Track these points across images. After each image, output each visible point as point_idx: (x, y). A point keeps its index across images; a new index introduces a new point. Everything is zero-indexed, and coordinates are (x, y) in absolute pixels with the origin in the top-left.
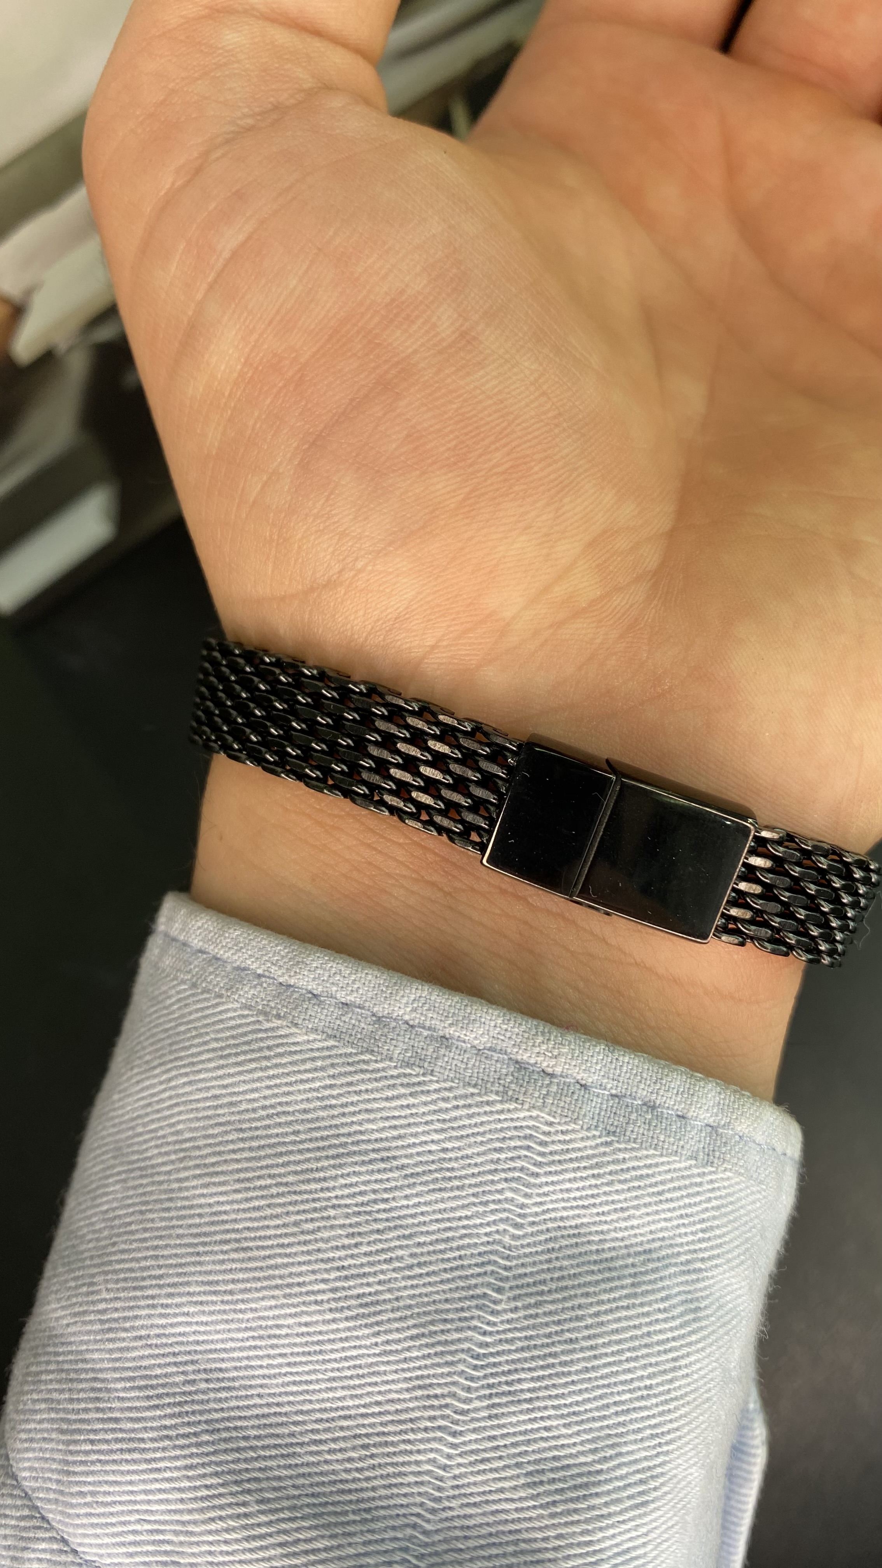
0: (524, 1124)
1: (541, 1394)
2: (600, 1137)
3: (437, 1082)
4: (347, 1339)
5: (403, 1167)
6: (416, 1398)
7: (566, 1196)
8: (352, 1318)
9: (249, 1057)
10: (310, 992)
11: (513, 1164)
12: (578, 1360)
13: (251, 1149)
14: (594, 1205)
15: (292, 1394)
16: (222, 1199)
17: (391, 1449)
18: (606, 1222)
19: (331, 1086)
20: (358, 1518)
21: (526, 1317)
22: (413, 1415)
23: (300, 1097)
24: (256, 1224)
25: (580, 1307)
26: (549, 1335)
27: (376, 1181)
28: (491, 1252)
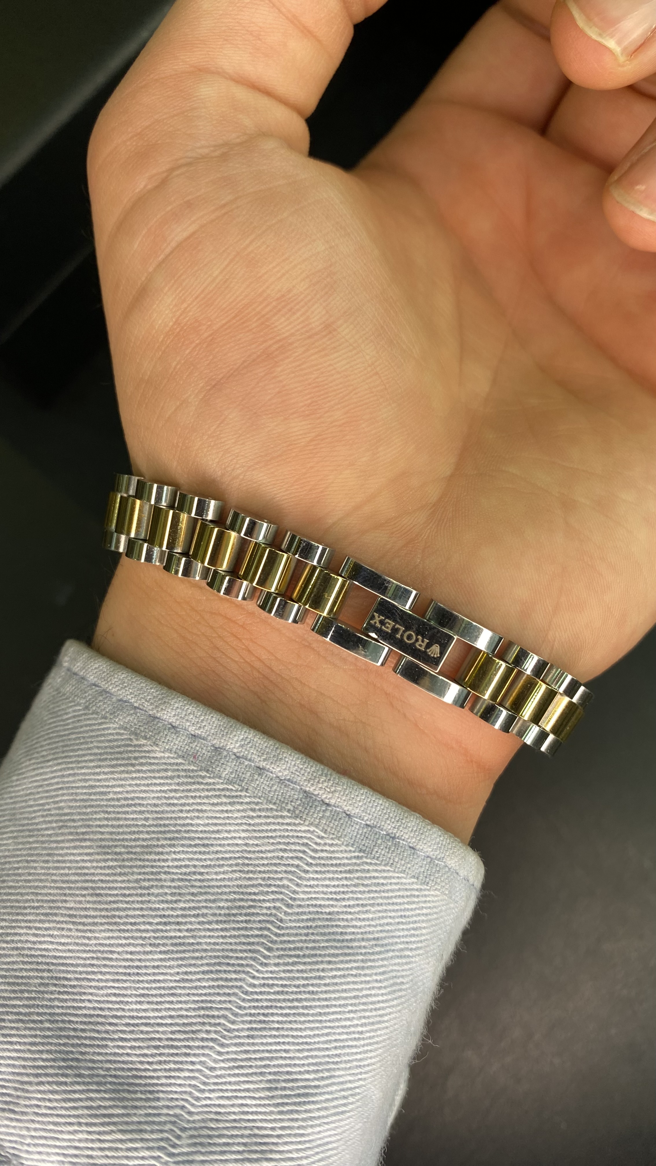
0: (304, 835)
1: (285, 1026)
2: (354, 852)
3: (249, 797)
4: (158, 967)
5: (217, 852)
6: (199, 1016)
7: (325, 889)
8: (165, 952)
9: (119, 762)
10: (171, 724)
11: (291, 862)
12: (316, 1007)
13: (112, 826)
14: (344, 899)
15: (111, 1002)
16: (86, 858)
17: (175, 1051)
18: (350, 913)
19: (175, 791)
20: (143, 1097)
21: (284, 971)
22: (194, 1028)
23: (153, 795)
24: (108, 878)
25: (323, 970)
26: (298, 986)
27: (197, 860)
28: (268, 921)
